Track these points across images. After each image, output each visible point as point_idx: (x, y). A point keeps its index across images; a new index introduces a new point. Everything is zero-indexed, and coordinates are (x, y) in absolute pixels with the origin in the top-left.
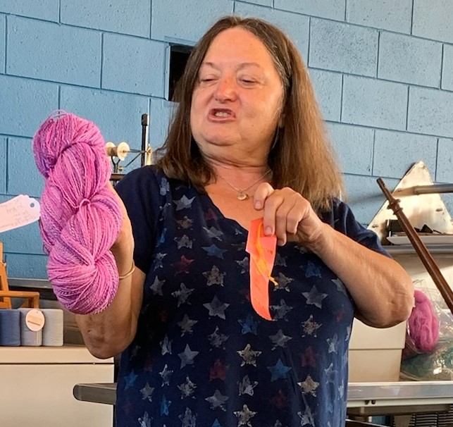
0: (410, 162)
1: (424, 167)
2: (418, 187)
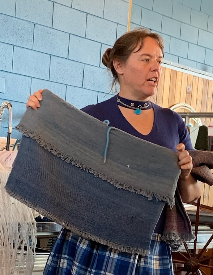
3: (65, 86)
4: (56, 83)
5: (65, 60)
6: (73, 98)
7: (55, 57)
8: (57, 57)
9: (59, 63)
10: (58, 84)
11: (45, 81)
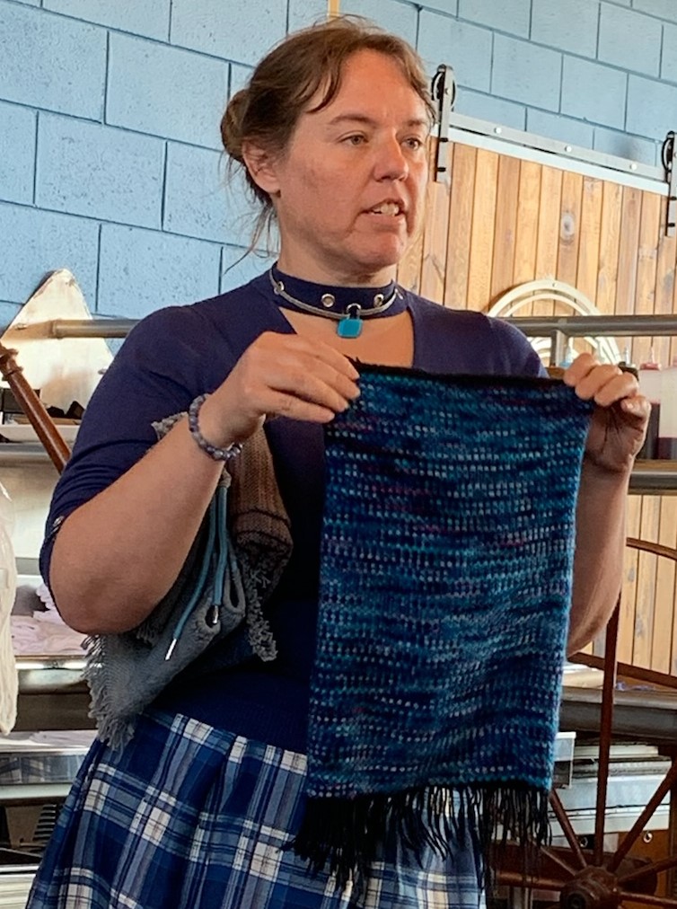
0: (43, 271)
1: (72, 282)
2: (59, 322)
3: (96, 224)
4: (61, 216)
5: (96, 126)
6: (125, 270)
7: (53, 118)
8: (62, 118)
9: (72, 140)
10: (66, 217)
11: (17, 209)
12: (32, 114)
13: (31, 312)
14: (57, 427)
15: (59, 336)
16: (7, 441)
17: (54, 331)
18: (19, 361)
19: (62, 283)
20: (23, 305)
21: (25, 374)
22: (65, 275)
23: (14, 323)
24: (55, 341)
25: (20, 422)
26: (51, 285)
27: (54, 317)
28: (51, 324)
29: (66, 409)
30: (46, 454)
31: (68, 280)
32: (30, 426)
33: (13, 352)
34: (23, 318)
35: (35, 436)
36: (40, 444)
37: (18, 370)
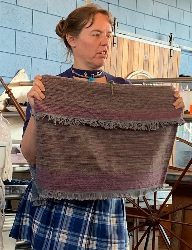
0: (18, 69)
1: (25, 72)
2: (22, 82)
3: (30, 58)
4: (22, 56)
5: (30, 34)
6: (38, 69)
7: (20, 32)
8: (22, 32)
9: (24, 37)
10: (23, 56)
11: (11, 54)
12: (14, 31)
13: (15, 80)
14: (22, 108)
15: (22, 85)
16: (10, 111)
17: (20, 84)
18: (12, 91)
19: (22, 73)
20: (13, 78)
21: (13, 95)
22: (23, 71)
23: (11, 82)
24: (21, 87)
25: (13, 107)
26: (20, 73)
27: (21, 81)
28: (20, 83)
29: (24, 103)
30: (19, 114)
31: (24, 72)
32: (15, 108)
33: (10, 89)
34: (13, 81)
35: (16, 110)
36: (18, 112)
37: (12, 94)
